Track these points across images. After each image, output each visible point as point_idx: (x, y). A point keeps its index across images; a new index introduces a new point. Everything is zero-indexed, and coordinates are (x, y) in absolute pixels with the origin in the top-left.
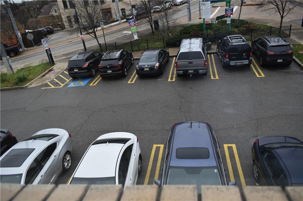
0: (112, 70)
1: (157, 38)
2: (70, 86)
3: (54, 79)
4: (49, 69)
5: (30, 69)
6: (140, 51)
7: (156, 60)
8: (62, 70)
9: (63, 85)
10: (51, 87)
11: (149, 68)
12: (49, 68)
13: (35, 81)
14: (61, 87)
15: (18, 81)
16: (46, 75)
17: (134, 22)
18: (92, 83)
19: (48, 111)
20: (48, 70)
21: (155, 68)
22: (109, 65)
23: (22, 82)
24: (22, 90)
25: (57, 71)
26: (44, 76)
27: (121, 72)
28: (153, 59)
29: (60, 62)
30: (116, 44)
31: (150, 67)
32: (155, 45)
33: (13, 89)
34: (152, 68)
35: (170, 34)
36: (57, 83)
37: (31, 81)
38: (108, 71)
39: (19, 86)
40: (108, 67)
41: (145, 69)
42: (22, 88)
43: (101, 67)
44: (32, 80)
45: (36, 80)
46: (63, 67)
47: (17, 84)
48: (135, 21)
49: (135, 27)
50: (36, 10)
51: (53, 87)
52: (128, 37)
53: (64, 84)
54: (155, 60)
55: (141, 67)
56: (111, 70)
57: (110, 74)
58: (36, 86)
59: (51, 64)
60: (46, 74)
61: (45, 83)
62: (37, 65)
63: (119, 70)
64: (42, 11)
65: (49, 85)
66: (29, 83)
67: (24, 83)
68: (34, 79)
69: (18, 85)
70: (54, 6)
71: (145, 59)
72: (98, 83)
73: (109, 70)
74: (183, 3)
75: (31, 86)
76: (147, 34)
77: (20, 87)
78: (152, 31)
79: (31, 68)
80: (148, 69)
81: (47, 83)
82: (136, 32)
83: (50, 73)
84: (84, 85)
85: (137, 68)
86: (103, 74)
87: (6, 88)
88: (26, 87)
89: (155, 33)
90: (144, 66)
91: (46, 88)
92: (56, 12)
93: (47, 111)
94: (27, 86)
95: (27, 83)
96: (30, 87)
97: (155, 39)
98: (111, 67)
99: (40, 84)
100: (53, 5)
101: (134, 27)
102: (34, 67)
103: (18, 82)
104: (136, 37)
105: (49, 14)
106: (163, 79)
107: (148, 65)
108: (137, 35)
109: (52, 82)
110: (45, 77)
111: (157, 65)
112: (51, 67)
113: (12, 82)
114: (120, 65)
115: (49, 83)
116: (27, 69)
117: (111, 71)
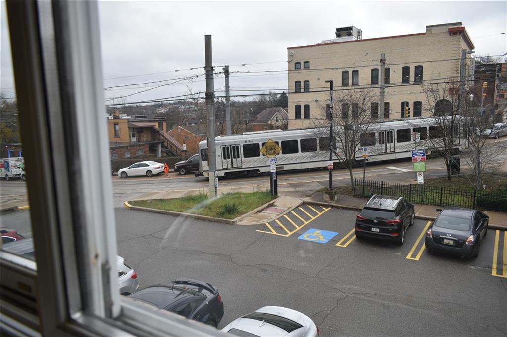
0: (380, 229)
1: (457, 189)
2: (302, 238)
3: (276, 220)
4: (270, 203)
5: (240, 196)
6: (423, 204)
7: (470, 230)
8: (289, 208)
9: (290, 233)
10: (272, 232)
11: (454, 240)
12: (269, 201)
13: (247, 216)
14: (287, 236)
15: (225, 211)
16: (263, 211)
17: (423, 156)
18: (340, 242)
19: (267, 272)
20: (267, 204)
21: (467, 243)
22: (377, 218)
23: (229, 214)
24: (228, 226)
25: (281, 208)
26: (260, 211)
27: (395, 235)
28: (462, 225)
29: (286, 195)
30: (382, 185)
31: (456, 240)
32: (453, 200)
33: (215, 222)
34: (460, 242)
35: (484, 186)
36: (281, 228)
37: (243, 216)
38: (372, 229)
39: (225, 218)
40: (376, 221)
41: (445, 241)
42: (228, 223)
43: (361, 218)
44: (243, 214)
45: (249, 216)
46: (291, 204)
47: (222, 214)
48: (424, 153)
49: (423, 163)
50: (248, 114)
51: (274, 233)
52: (398, 176)
53: (292, 232)
54: (468, 229)
55: (439, 236)
56: (378, 228)
57: (375, 234)
58: (249, 224)
59: (272, 195)
60: (263, 209)
61: (261, 222)
62: (250, 192)
63: (393, 231)
64: (259, 116)
65: (268, 228)
66: (239, 218)
67: (232, 216)
68: (246, 213)
69: (223, 217)
70: (277, 113)
71: (446, 222)
72: (350, 244)
73: (376, 227)
74: (500, 135)
75: (241, 222)
76: (437, 179)
77: (225, 221)
78: (447, 174)
79: (242, 195)
80: (452, 242)
81: (265, 224)
82: (422, 172)
83: (270, 208)
84: (325, 243)
85: (429, 235)
86: (362, 232)
87: (206, 217)
88: (234, 222)
89: (452, 180)
90: (446, 234)
91: (264, 232)
92: (277, 120)
93: (265, 271)
94: (236, 221)
95: (237, 217)
96: (239, 223)
97: (452, 189)
98: (381, 223)
99: (255, 223)
100: (275, 111)
101: (421, 163)
102: (247, 194)
103: (224, 213)
104: (421, 180)
105: (267, 122)
106: (479, 268)
107: (452, 235)
108: (424, 177)
109: (273, 224)
110: (261, 214)
111: (472, 238)
112: (272, 200)
113: (215, 210)
114: (397, 222)
115: (267, 224)
116: (237, 195)
117: (378, 230)
